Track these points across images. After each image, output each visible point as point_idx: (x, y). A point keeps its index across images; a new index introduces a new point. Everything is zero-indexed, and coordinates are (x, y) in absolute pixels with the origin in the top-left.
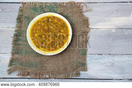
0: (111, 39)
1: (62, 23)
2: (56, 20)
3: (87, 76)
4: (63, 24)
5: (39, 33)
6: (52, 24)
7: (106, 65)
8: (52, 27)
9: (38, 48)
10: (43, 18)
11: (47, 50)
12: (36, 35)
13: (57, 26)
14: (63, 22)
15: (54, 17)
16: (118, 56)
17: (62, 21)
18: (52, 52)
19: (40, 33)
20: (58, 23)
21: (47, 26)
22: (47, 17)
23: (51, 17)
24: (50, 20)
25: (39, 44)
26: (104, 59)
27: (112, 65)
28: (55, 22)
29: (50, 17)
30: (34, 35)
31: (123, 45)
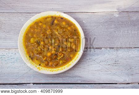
0: (113, 26)
1: (72, 29)
2: (64, 23)
3: (79, 80)
4: (74, 31)
5: (37, 38)
6: (58, 28)
7: (108, 64)
8: (57, 33)
9: (31, 60)
10: (46, 18)
11: (44, 65)
12: (32, 40)
13: (65, 31)
14: (74, 28)
15: (62, 18)
16: (123, 50)
17: (72, 26)
18: (50, 69)
19: (39, 39)
20: (66, 28)
21: (49, 30)
22: (52, 17)
23: (58, 17)
24: (56, 22)
25: (34, 54)
26: (103, 55)
27: (116, 63)
28: (62, 26)
29: (56, 18)
30: (30, 40)
31: (131, 35)
